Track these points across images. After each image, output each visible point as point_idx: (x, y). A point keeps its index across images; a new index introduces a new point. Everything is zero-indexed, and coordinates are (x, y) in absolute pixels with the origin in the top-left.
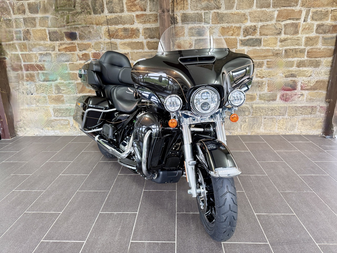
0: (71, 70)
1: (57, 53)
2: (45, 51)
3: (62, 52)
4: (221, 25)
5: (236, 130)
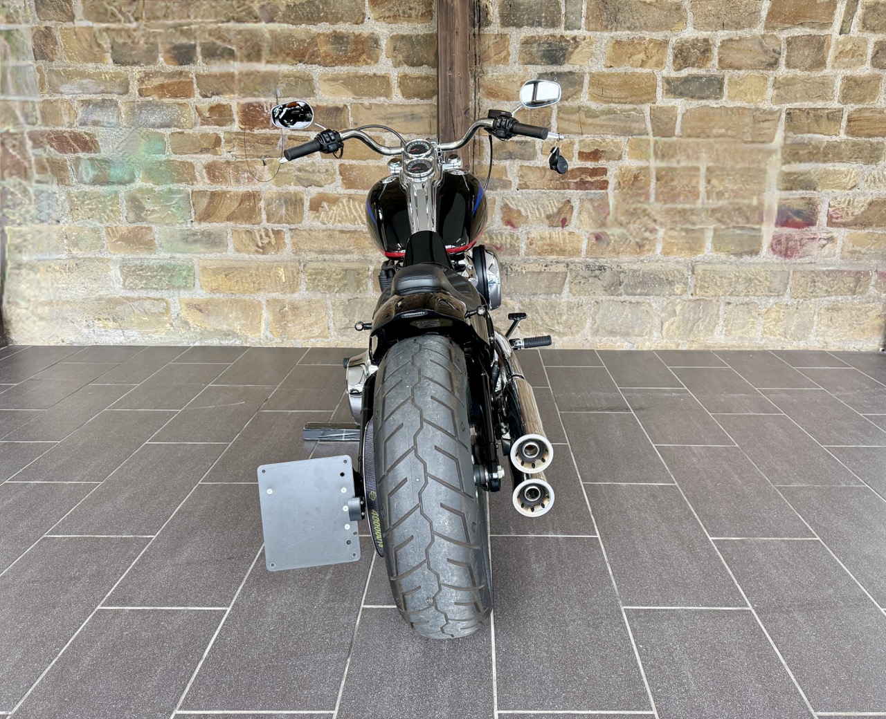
0: (175, 153)
1: (134, 102)
2: (99, 93)
3: (151, 99)
4: (612, 34)
5: (647, 337)
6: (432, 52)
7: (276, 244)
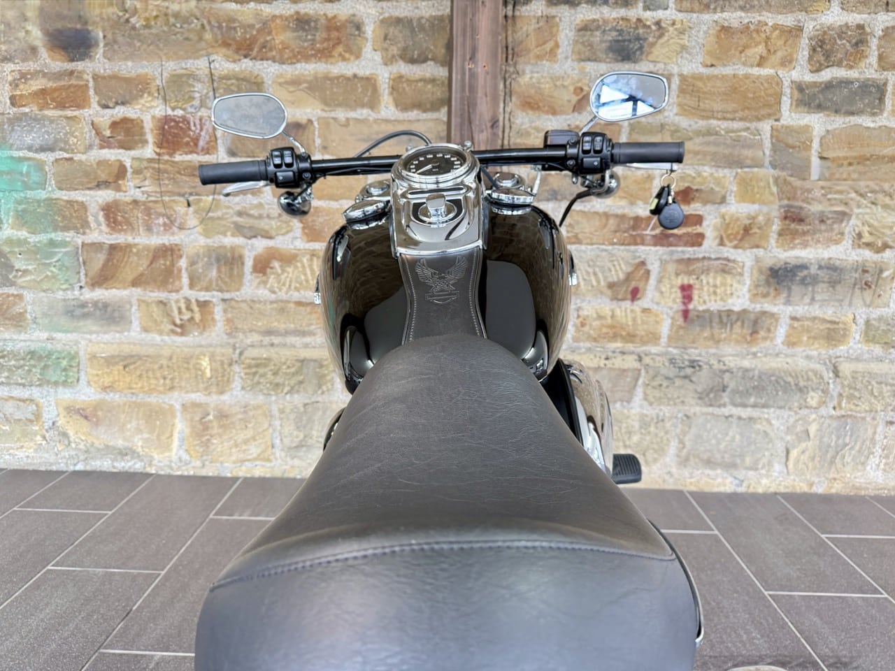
0: (61, 189)
3: (27, 110)
4: (716, 17)
5: (763, 472)
6: (442, 42)
7: (201, 321)
